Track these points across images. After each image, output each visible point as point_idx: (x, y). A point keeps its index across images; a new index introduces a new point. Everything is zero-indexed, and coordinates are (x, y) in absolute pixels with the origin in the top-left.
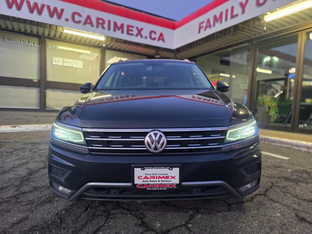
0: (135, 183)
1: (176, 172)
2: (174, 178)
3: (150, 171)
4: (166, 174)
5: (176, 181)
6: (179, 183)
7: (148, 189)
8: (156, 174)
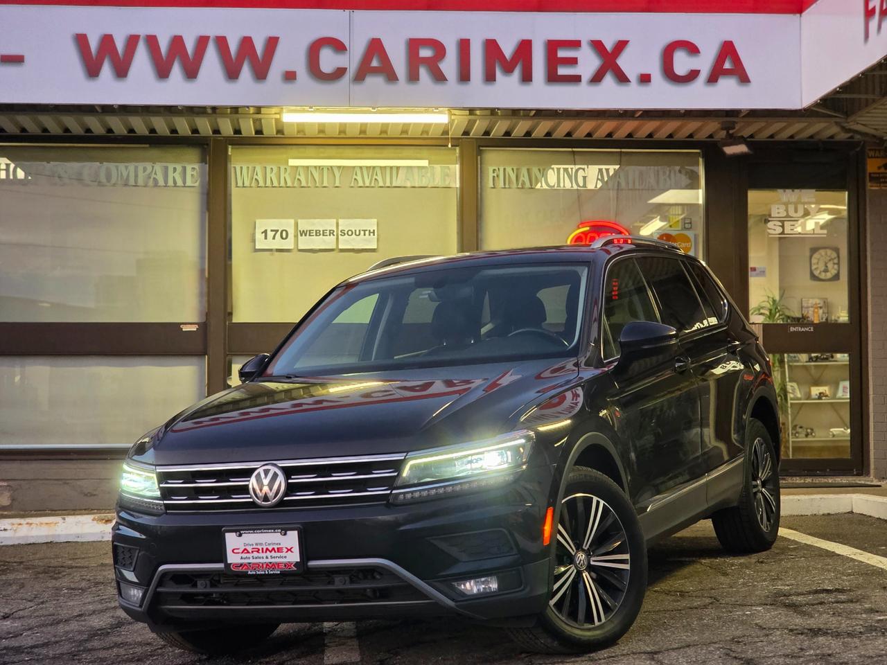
0: (229, 562)
1: (292, 539)
2: (292, 552)
3: (251, 538)
4: (277, 544)
5: (295, 557)
6: (299, 560)
7: (249, 573)
8: (261, 544)
